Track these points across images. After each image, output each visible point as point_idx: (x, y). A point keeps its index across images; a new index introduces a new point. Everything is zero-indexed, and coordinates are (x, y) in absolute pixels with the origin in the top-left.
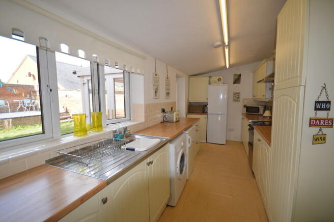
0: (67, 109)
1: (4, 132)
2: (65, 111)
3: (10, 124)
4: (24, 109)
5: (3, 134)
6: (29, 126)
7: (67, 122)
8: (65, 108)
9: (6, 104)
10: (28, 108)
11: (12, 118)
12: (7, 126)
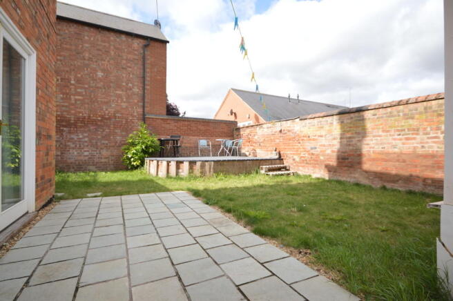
0: (280, 154)
1: (204, 181)
2: (277, 157)
3: (212, 170)
4: (226, 152)
5: (203, 184)
6: (233, 176)
7: (282, 175)
8: (278, 150)
9: (208, 145)
10: (230, 151)
11: (214, 161)
12: (208, 173)
